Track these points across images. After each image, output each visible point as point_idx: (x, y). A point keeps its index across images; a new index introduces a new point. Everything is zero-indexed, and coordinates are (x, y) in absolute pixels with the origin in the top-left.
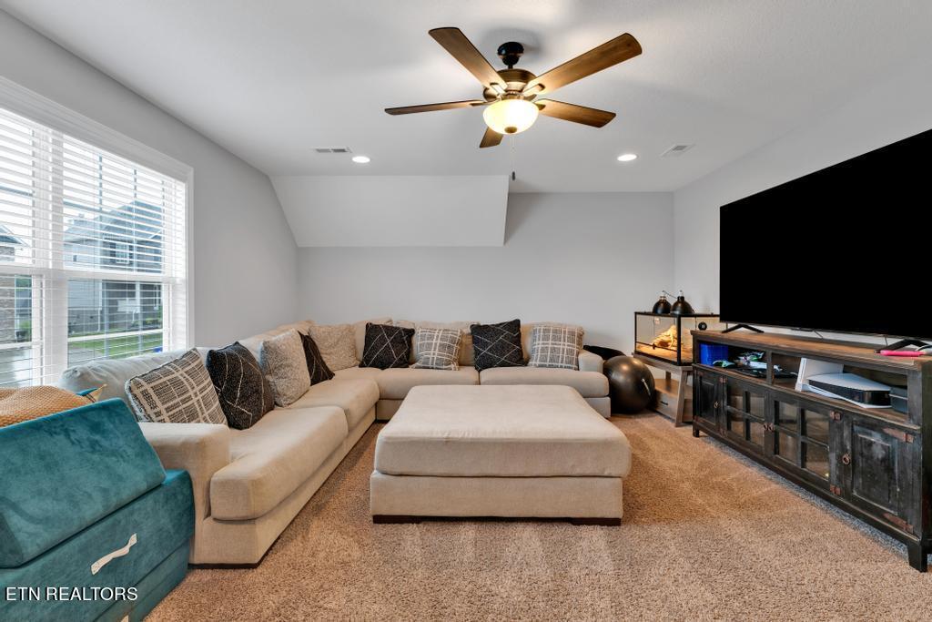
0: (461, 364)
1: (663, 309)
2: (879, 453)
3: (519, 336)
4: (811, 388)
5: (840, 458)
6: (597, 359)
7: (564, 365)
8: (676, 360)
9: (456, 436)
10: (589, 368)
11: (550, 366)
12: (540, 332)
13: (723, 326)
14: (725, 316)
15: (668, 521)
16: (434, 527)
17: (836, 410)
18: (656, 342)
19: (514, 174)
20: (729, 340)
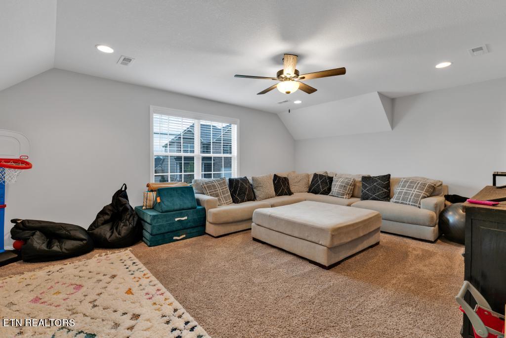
7: (410, 203)
11: (402, 203)
12: (401, 182)
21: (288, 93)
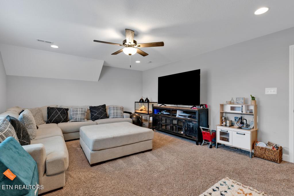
0: (88, 119)
1: (142, 101)
2: (191, 126)
3: (106, 109)
4: (179, 116)
5: (185, 129)
6: (129, 115)
7: (120, 117)
8: (147, 113)
9: (115, 136)
10: (127, 117)
11: (116, 118)
12: (112, 108)
13: (159, 105)
14: (159, 102)
15: (160, 147)
16: (111, 162)
17: (184, 120)
18: (140, 109)
19: (130, 66)
20: (160, 108)
21: (130, 55)
